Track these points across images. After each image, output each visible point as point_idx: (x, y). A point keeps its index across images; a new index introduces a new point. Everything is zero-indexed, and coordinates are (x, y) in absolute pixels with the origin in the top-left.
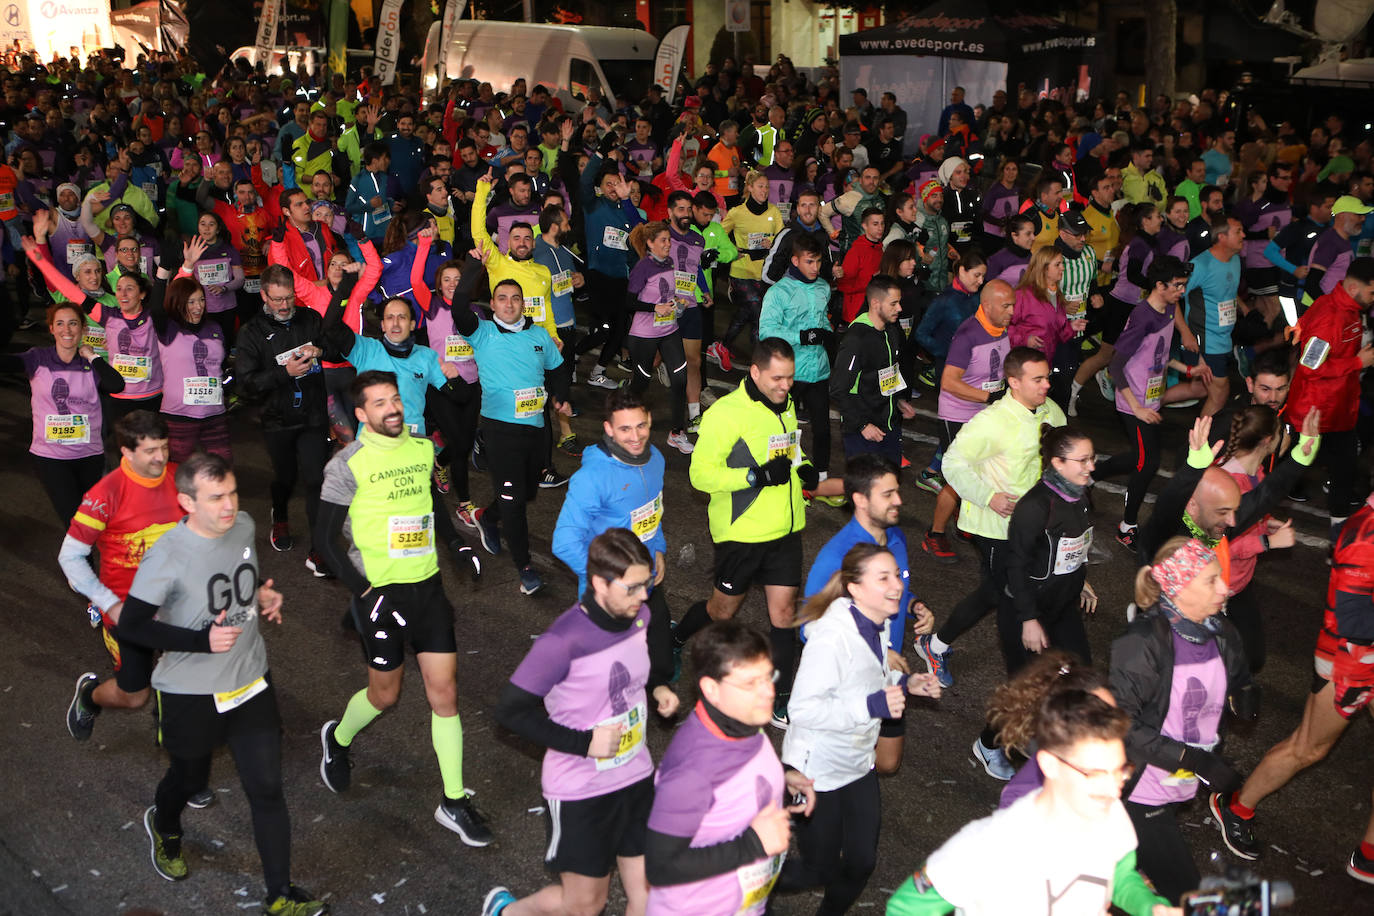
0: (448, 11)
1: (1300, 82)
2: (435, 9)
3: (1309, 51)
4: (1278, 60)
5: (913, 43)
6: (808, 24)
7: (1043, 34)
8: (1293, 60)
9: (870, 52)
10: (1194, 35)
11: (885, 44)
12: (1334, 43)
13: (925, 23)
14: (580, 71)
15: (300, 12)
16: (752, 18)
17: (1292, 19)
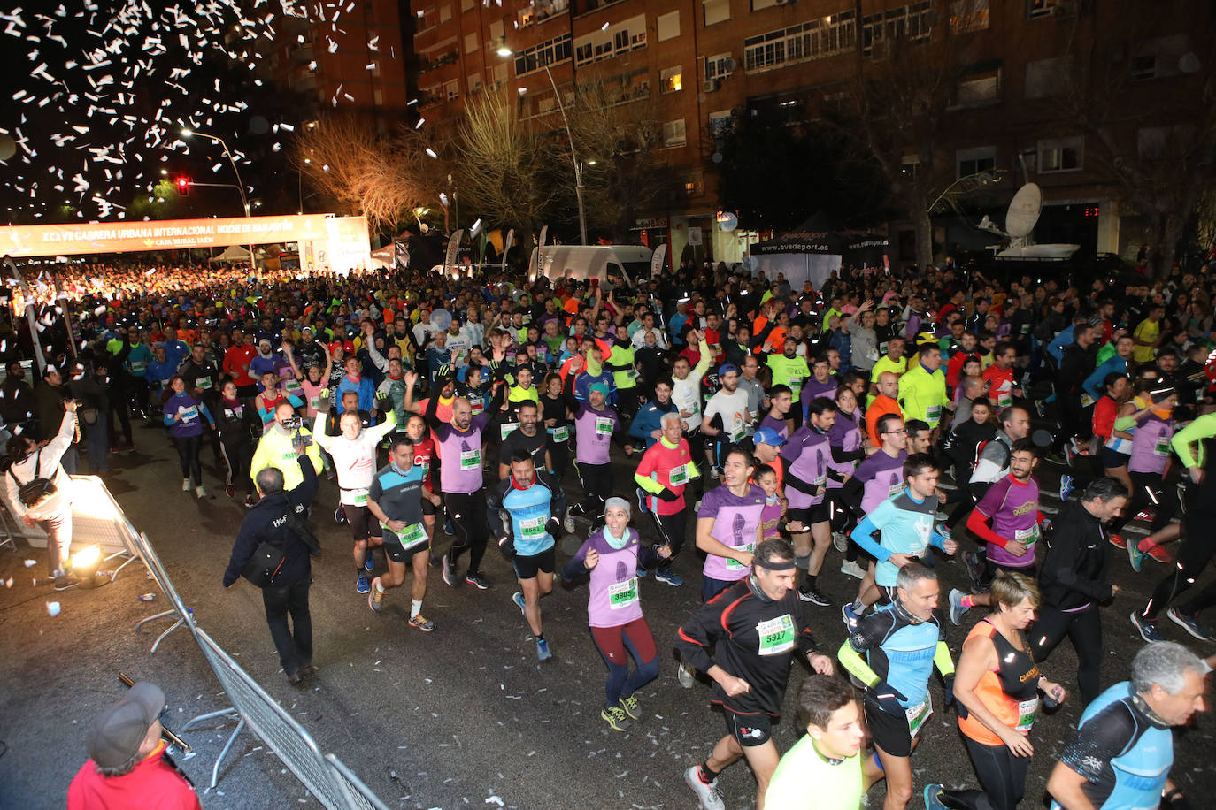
0: (540, 241)
1: (1000, 259)
2: (535, 242)
3: (1005, 242)
4: (987, 248)
5: (790, 247)
6: (733, 241)
7: (860, 239)
8: (996, 248)
9: (767, 252)
10: (940, 238)
11: (775, 248)
12: (1017, 238)
13: (796, 236)
14: (612, 268)
15: (466, 246)
16: (703, 239)
17: (994, 226)
